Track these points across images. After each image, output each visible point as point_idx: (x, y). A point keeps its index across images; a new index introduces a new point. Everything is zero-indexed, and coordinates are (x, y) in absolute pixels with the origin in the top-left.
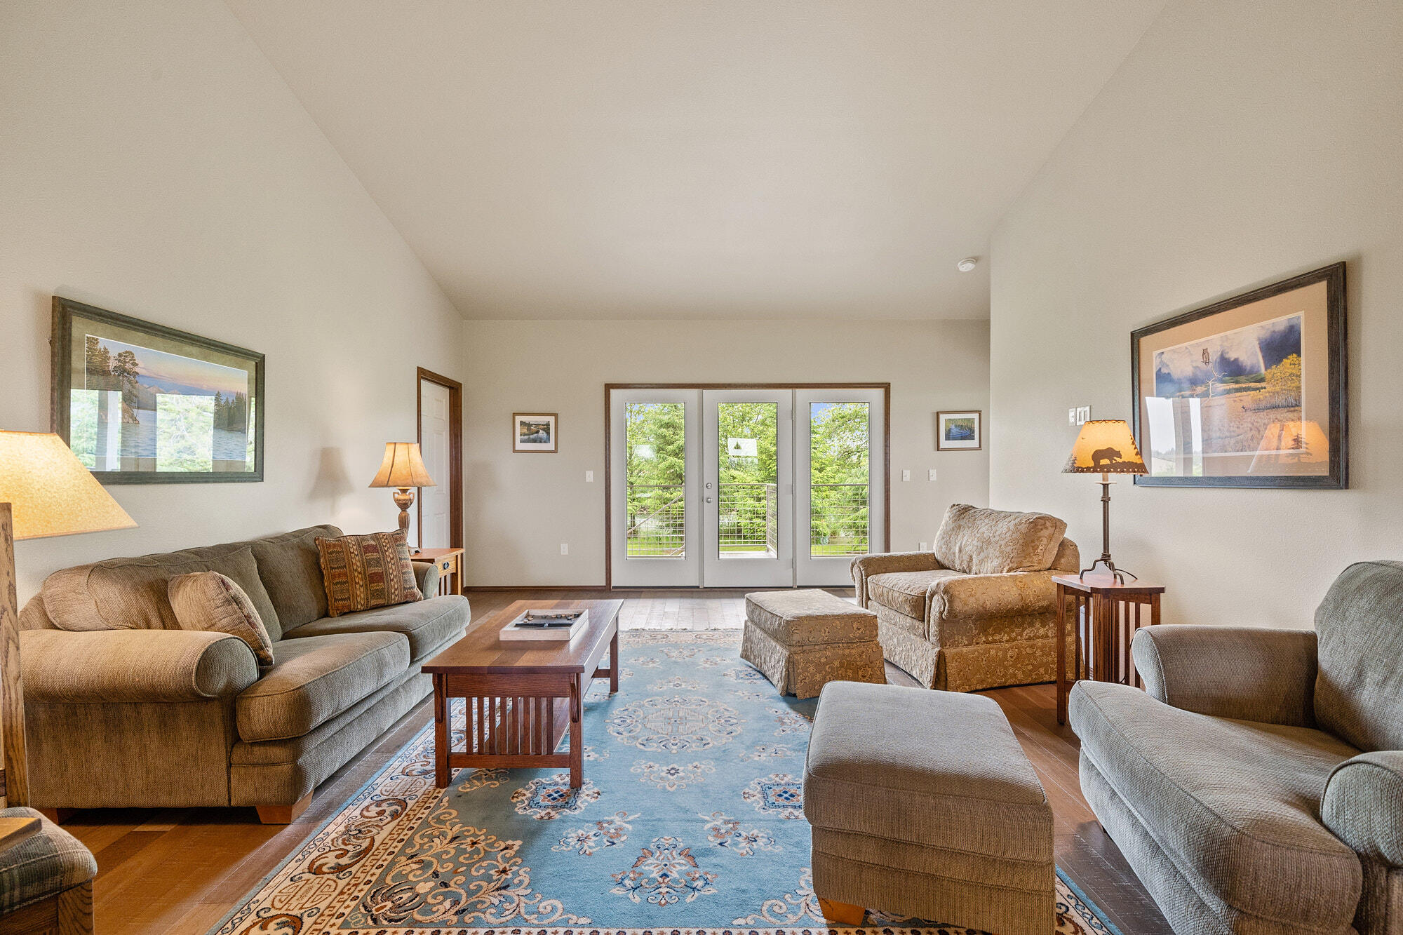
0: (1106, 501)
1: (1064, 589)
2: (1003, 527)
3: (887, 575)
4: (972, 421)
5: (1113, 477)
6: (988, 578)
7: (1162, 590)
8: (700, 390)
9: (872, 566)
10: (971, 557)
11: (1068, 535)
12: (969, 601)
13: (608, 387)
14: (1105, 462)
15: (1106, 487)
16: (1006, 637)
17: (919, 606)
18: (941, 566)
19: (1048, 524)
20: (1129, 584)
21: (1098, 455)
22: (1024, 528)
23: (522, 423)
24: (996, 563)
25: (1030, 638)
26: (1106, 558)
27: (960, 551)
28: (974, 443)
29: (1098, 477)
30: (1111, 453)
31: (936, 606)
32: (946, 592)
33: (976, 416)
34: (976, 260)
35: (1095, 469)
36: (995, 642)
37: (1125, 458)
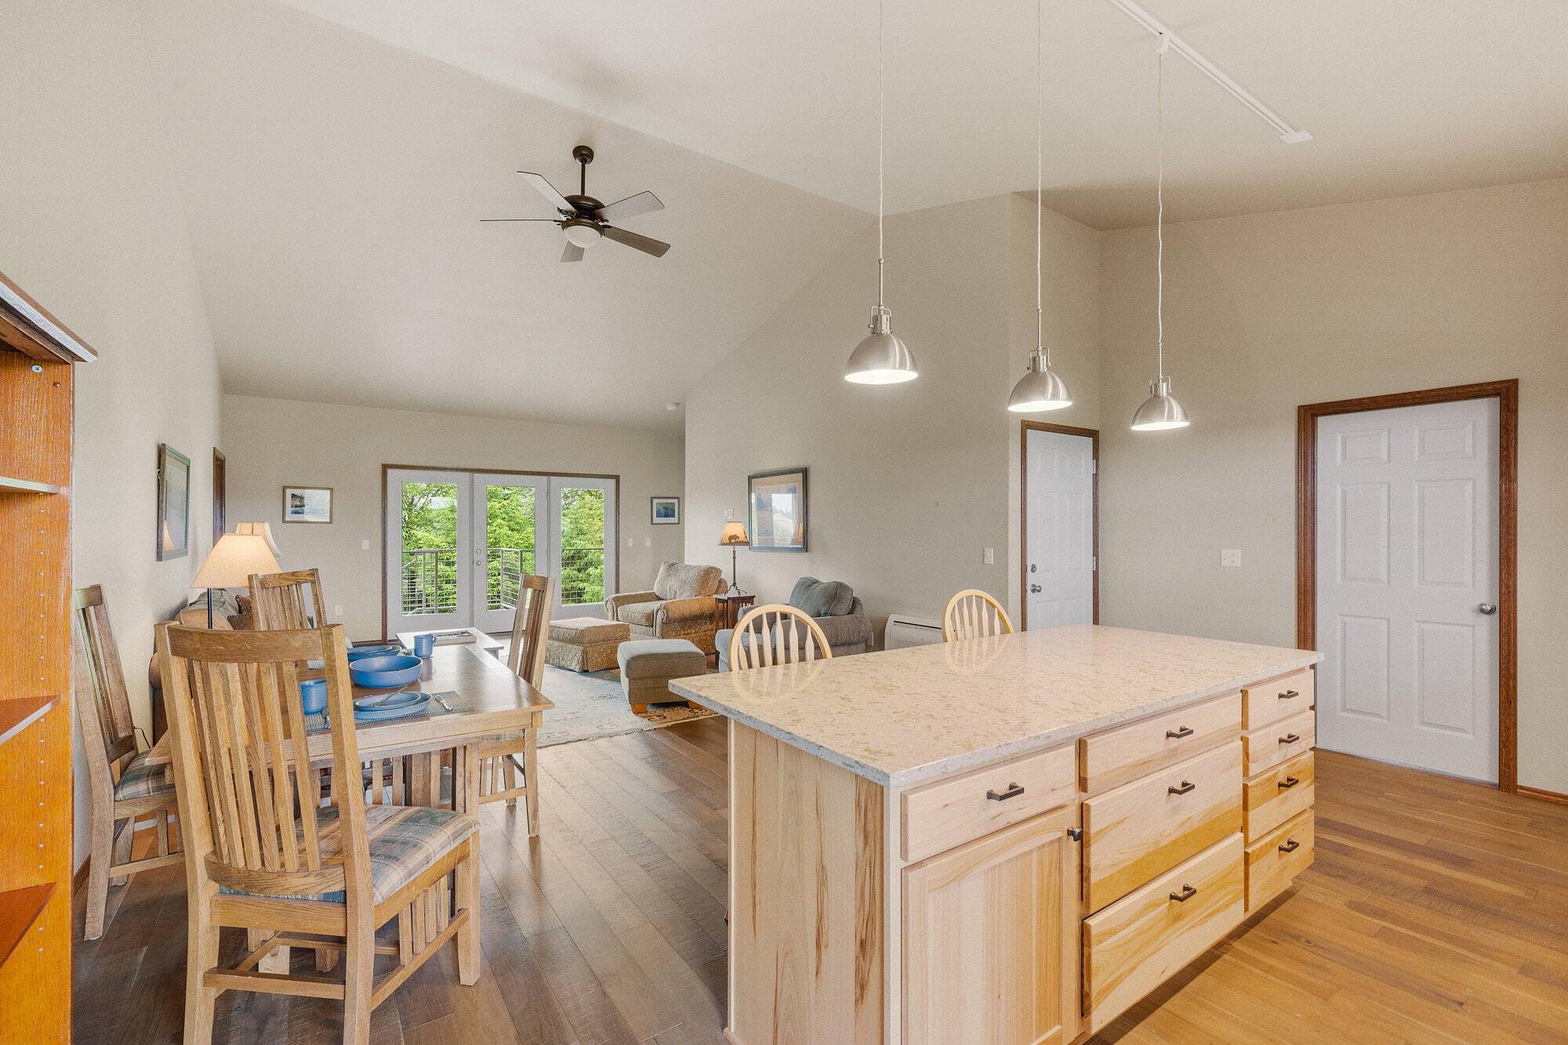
0: (734, 558)
1: (719, 600)
2: (692, 574)
3: (629, 605)
4: (673, 504)
5: (737, 548)
6: (685, 600)
7: (754, 596)
8: (471, 474)
9: (620, 601)
10: (676, 592)
11: (722, 577)
12: (676, 613)
13: (385, 467)
14: (733, 541)
15: (734, 552)
16: (694, 631)
17: (650, 619)
18: (659, 599)
19: (714, 571)
20: (743, 595)
21: (731, 538)
22: (702, 574)
23: (293, 496)
24: (689, 593)
25: (705, 631)
26: (734, 584)
27: (670, 589)
28: (675, 520)
29: (731, 548)
30: (735, 537)
31: (659, 617)
32: (665, 608)
33: (676, 501)
34: (677, 404)
35: (730, 544)
36: (688, 634)
37: (741, 539)
